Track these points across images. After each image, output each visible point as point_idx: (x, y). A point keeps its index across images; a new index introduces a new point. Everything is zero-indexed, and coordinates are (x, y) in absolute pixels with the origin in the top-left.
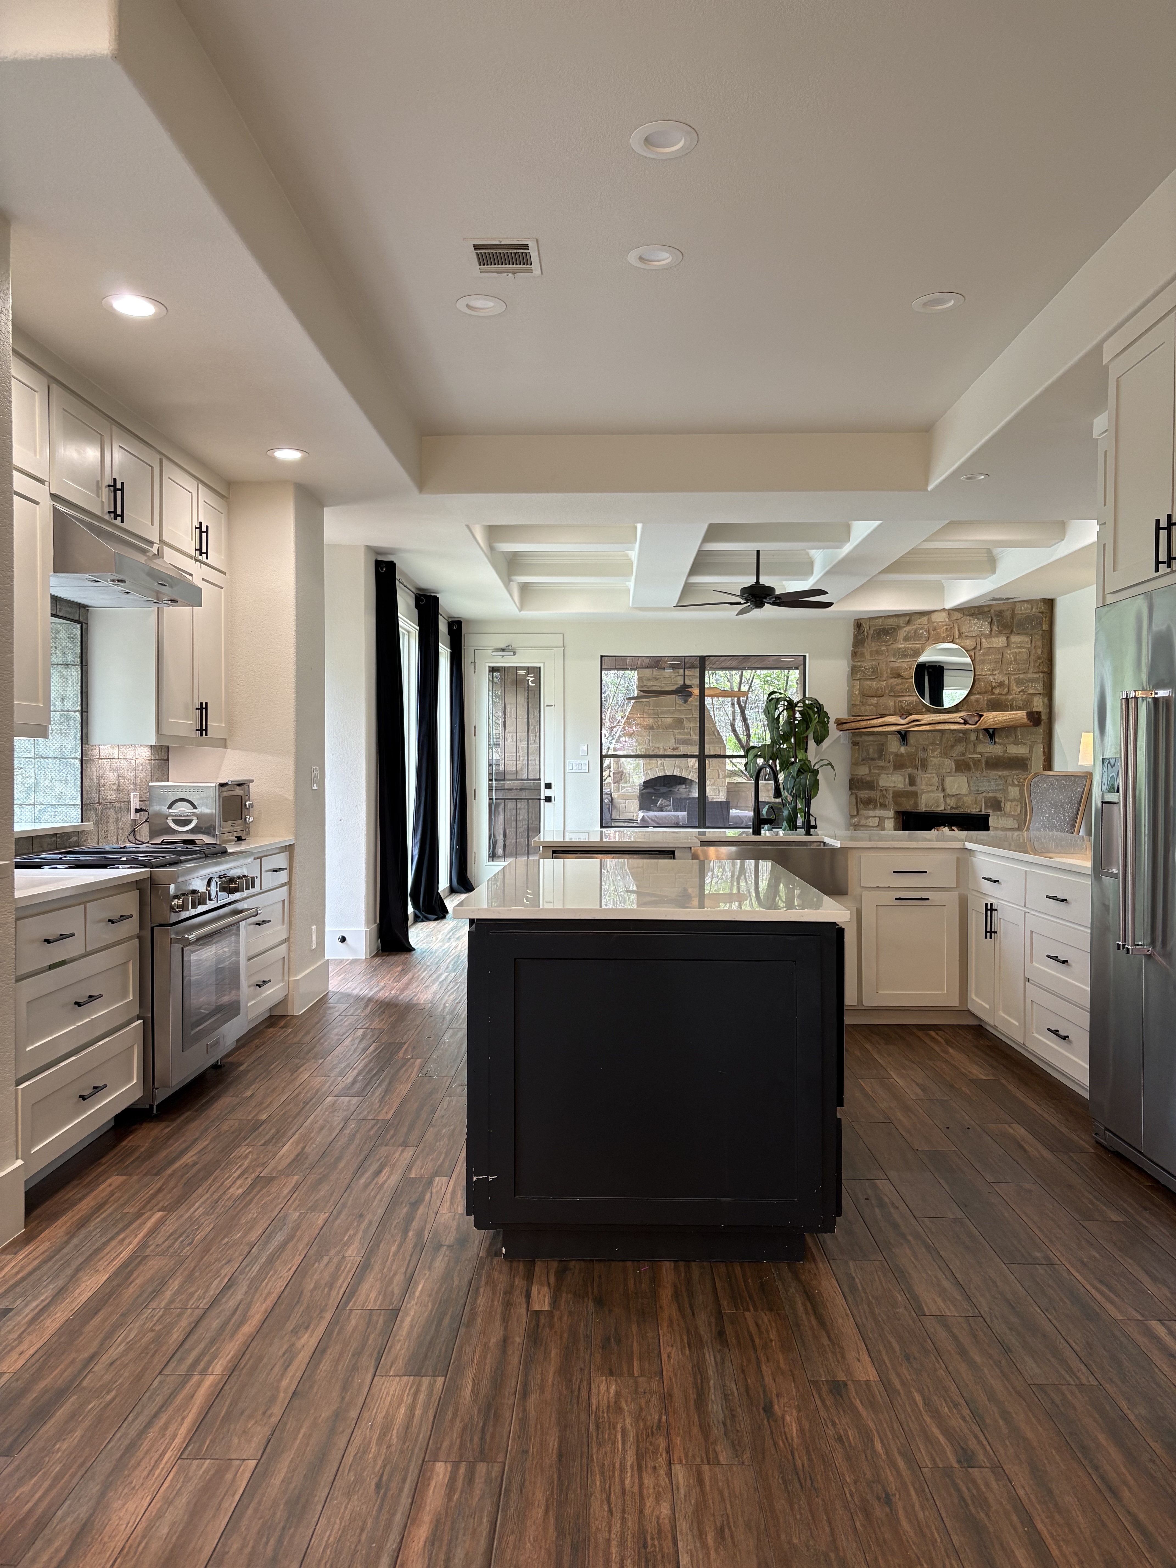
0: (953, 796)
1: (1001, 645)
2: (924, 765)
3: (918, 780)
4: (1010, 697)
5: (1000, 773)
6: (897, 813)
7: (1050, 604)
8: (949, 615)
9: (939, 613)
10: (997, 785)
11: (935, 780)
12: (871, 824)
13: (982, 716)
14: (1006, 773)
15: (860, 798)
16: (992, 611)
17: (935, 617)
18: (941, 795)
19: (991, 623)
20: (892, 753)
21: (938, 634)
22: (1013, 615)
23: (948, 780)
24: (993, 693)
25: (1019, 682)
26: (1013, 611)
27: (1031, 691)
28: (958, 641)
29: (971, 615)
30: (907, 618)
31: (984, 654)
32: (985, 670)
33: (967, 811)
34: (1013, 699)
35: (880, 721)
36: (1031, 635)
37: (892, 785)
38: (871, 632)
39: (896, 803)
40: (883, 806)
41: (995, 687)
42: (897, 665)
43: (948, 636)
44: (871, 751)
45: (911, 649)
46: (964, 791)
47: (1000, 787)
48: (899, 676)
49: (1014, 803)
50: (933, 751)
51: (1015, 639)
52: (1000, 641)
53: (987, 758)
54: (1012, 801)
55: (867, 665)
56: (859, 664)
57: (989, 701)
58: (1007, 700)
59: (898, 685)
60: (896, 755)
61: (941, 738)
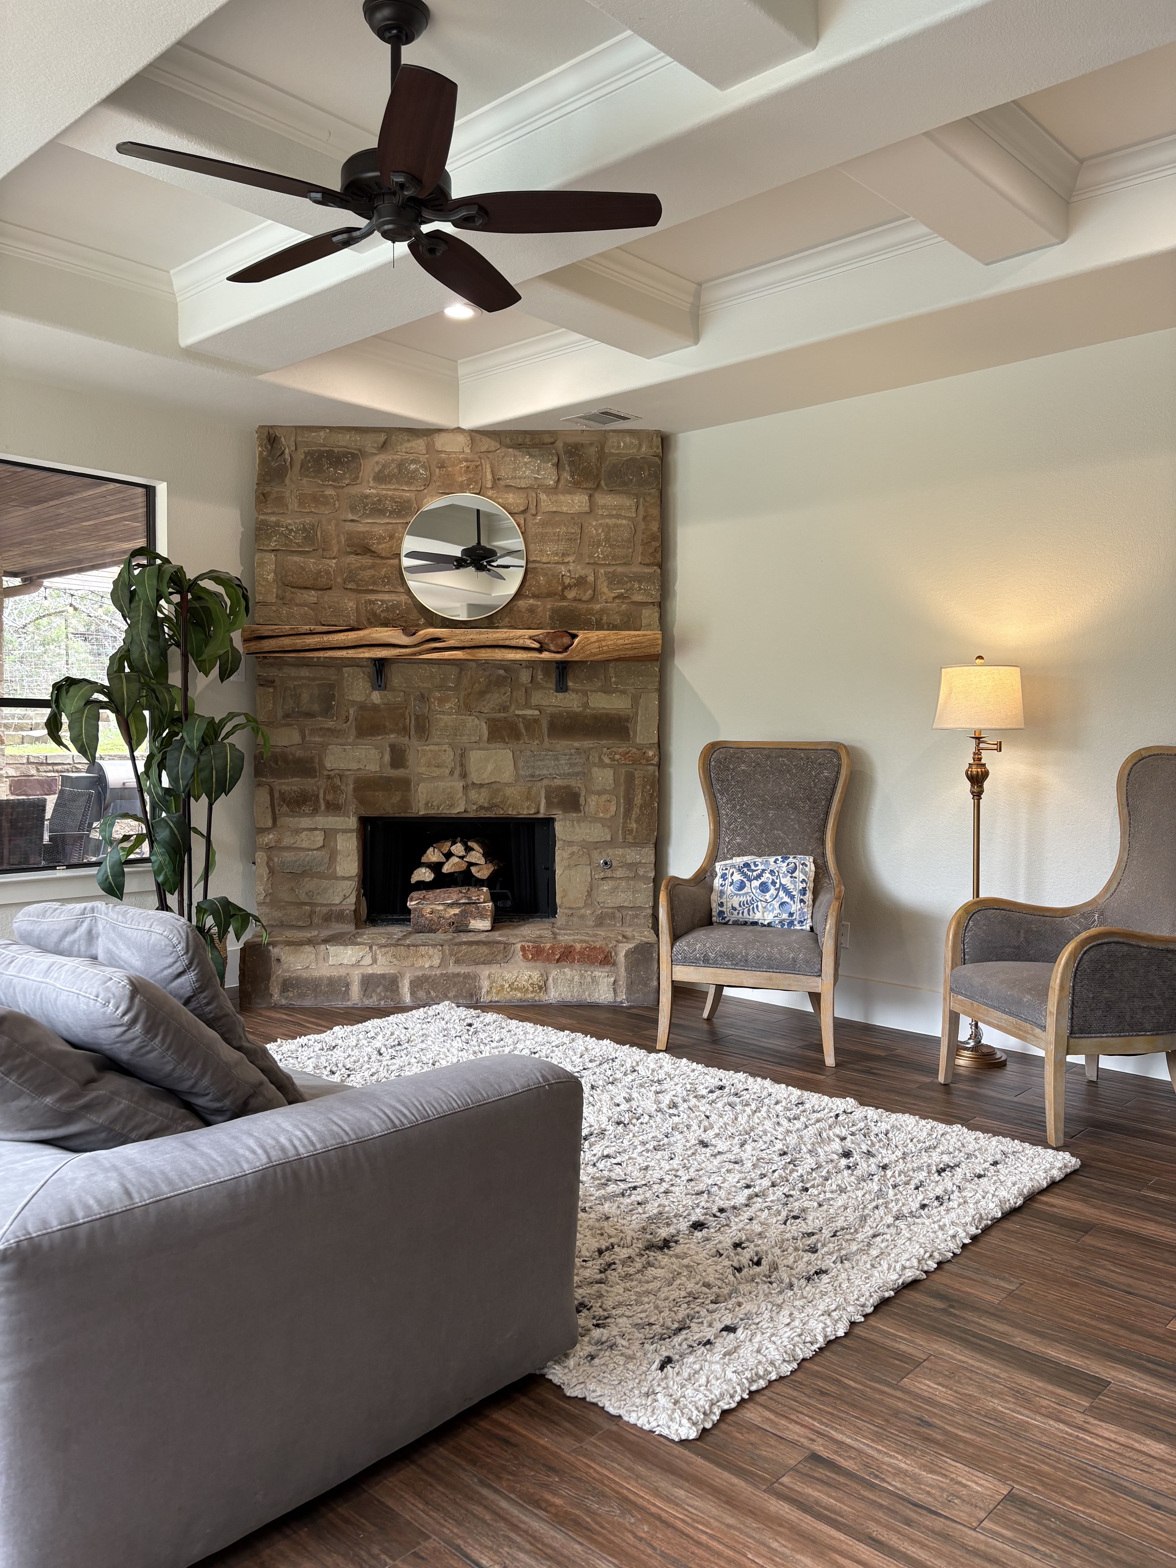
0: (482, 785)
1: (576, 509)
2: (423, 728)
3: (411, 757)
4: (598, 607)
5: (576, 744)
6: (364, 821)
7: (665, 441)
8: (473, 440)
9: (451, 435)
10: (572, 765)
11: (448, 757)
12: (305, 845)
13: (574, 636)
14: (587, 743)
15: (282, 794)
16: (560, 444)
17: (440, 442)
18: (459, 785)
19: (558, 465)
20: (353, 703)
21: (449, 475)
22: (602, 455)
23: (475, 756)
24: (564, 598)
25: (614, 580)
26: (602, 448)
27: (638, 598)
28: (490, 493)
29: (518, 446)
30: (383, 437)
31: (543, 524)
32: (548, 553)
33: (512, 812)
34: (602, 611)
35: (352, 635)
36: (637, 496)
37: (354, 766)
38: (300, 456)
39: (362, 801)
40: (334, 808)
41: (570, 586)
42: (361, 528)
43: (470, 481)
44: (305, 697)
45: (392, 498)
46: (507, 775)
47: (578, 769)
48: (366, 550)
49: (605, 797)
50: (441, 701)
51: (605, 500)
52: (577, 502)
53: (552, 716)
54: (599, 793)
55: (291, 521)
56: (273, 519)
57: (555, 611)
58: (590, 612)
59: (363, 568)
60: (362, 707)
61: (459, 678)
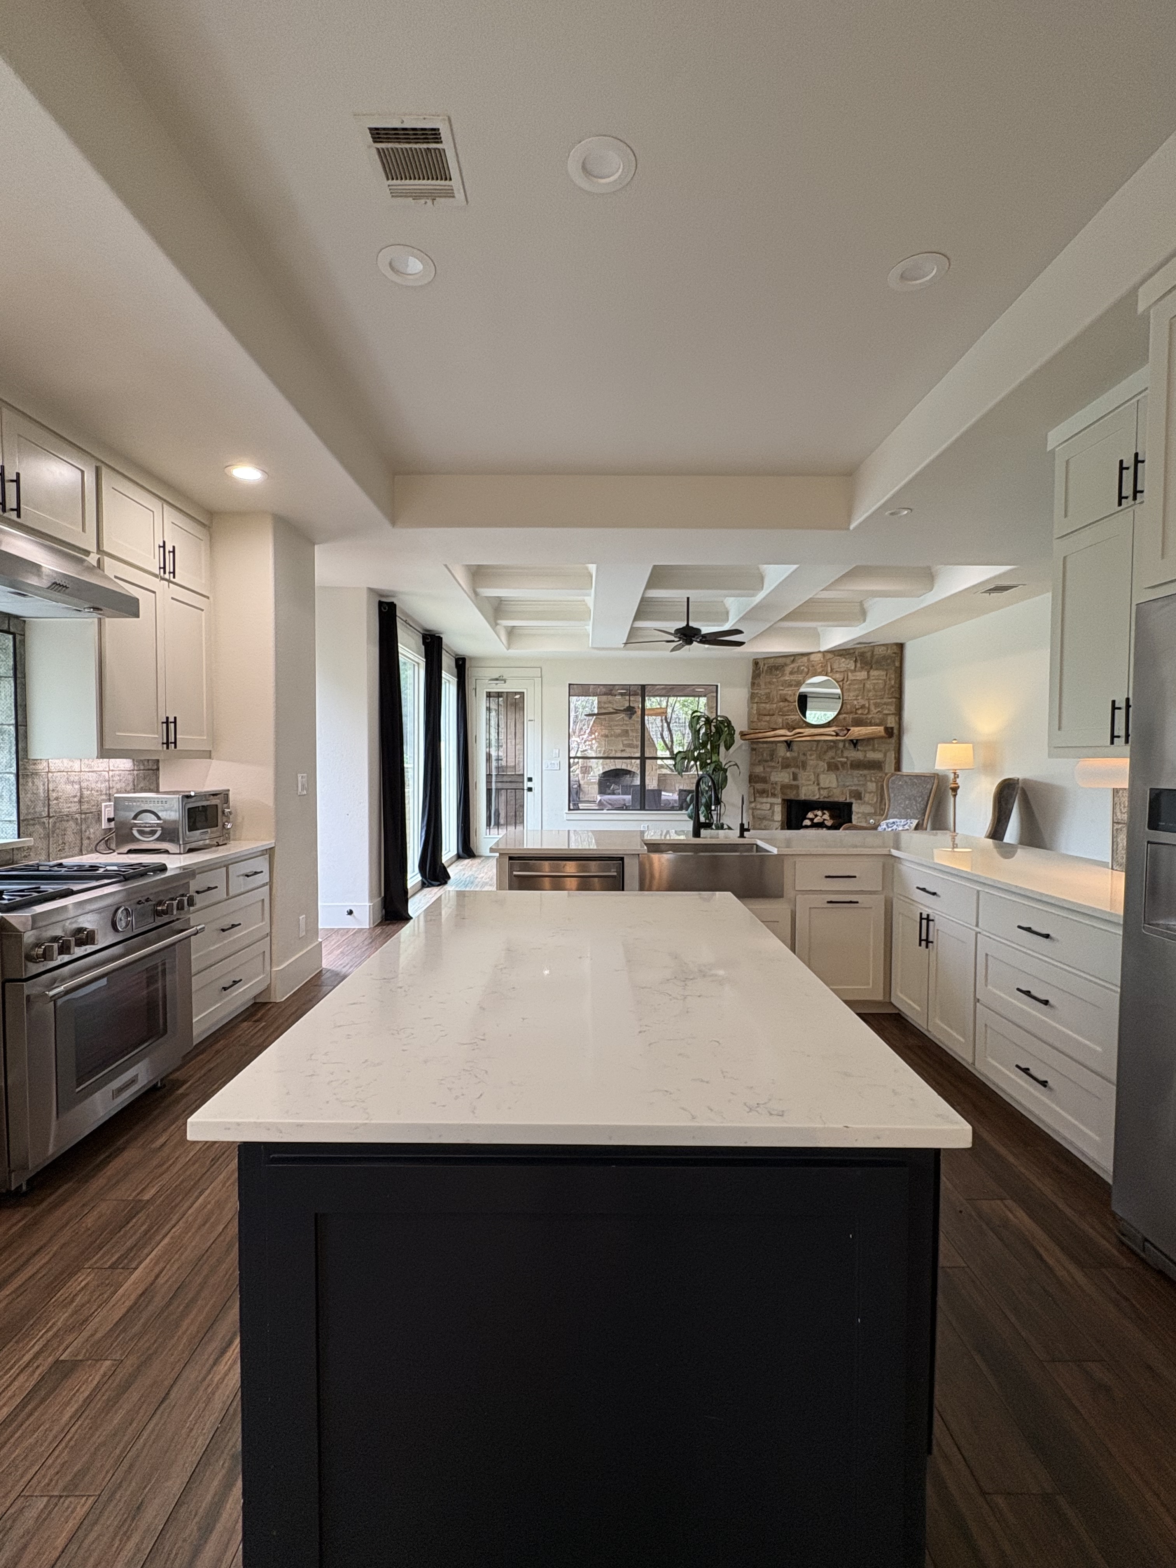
0: (826, 788)
1: (863, 678)
2: (804, 766)
3: (799, 776)
4: (870, 716)
5: (861, 772)
6: (783, 800)
7: (901, 646)
8: (824, 656)
9: (815, 655)
10: (859, 781)
11: (812, 777)
12: (764, 808)
13: (849, 730)
14: (866, 772)
15: (757, 790)
16: (857, 653)
17: (812, 657)
18: (817, 788)
19: (856, 661)
20: (780, 756)
21: (815, 670)
22: (872, 656)
23: (822, 777)
24: (856, 713)
25: (877, 705)
26: (873, 652)
27: (886, 712)
28: (830, 674)
29: (841, 655)
30: (792, 658)
31: (850, 684)
32: (850, 696)
33: (836, 800)
34: (872, 717)
35: (772, 733)
36: (886, 670)
37: (781, 780)
38: (766, 668)
39: (783, 793)
40: (774, 795)
41: (858, 709)
42: (785, 692)
43: (823, 671)
44: (765, 755)
45: (795, 680)
46: (834, 785)
47: (861, 783)
48: (786, 700)
49: (872, 794)
50: (811, 755)
51: (874, 673)
52: (862, 675)
53: (852, 761)
54: (870, 793)
55: (762, 692)
56: (756, 691)
57: (853, 718)
58: (867, 718)
59: (785, 707)
60: (783, 758)
61: (817, 746)
